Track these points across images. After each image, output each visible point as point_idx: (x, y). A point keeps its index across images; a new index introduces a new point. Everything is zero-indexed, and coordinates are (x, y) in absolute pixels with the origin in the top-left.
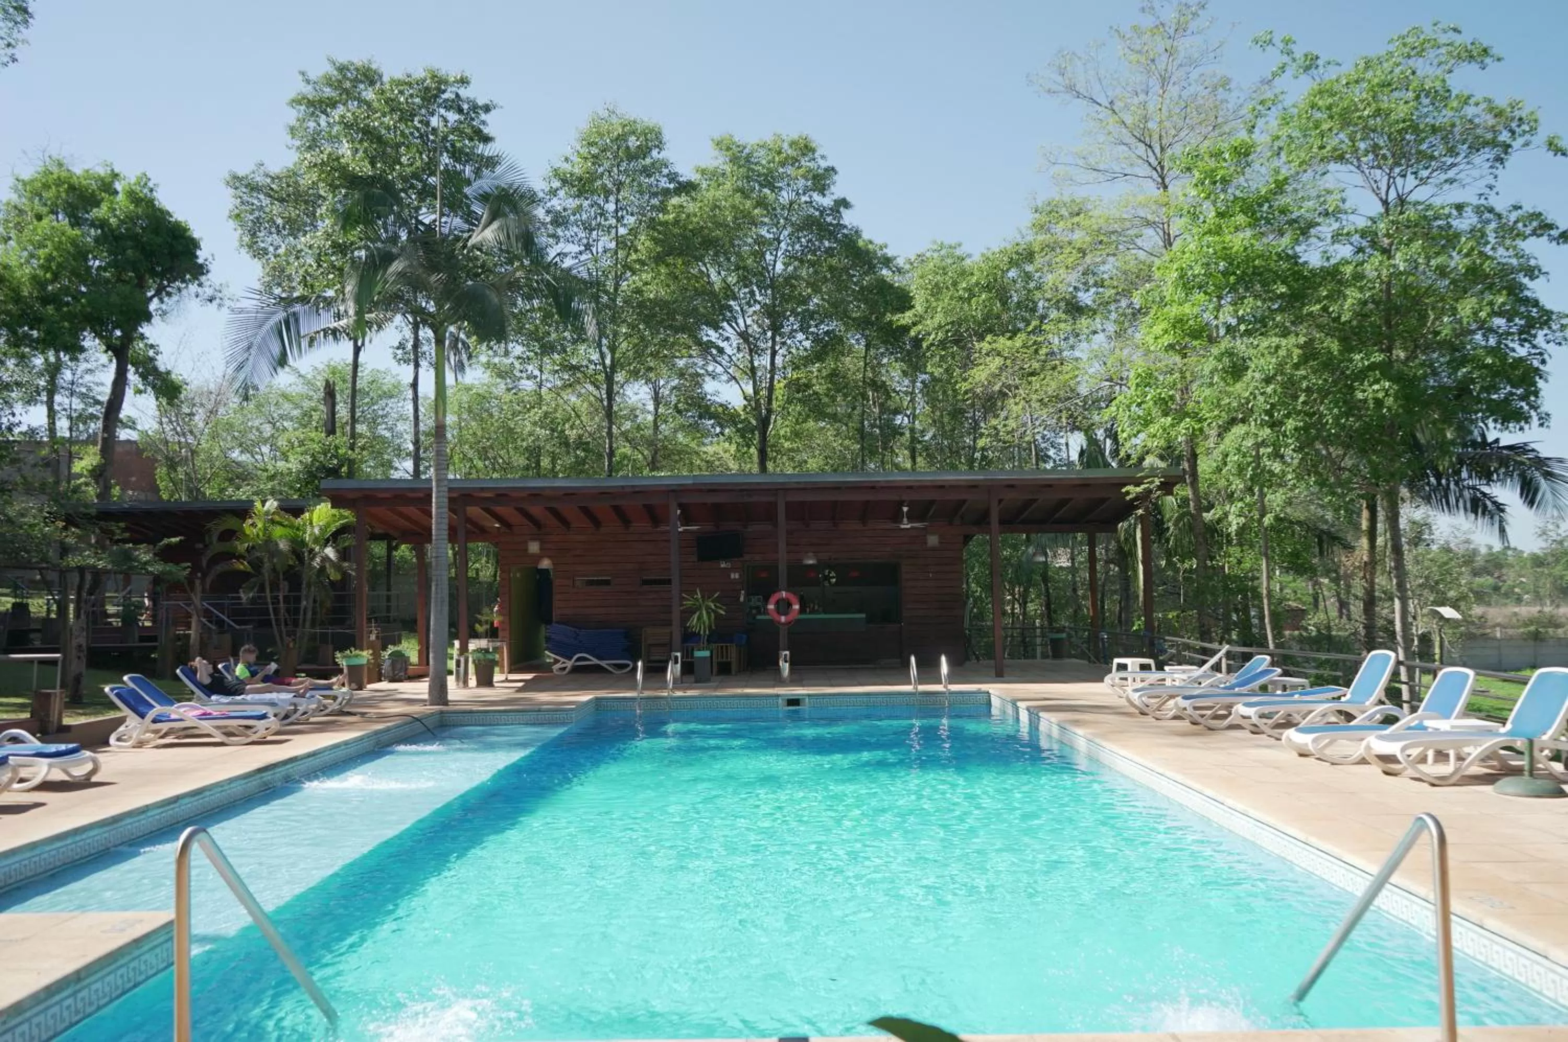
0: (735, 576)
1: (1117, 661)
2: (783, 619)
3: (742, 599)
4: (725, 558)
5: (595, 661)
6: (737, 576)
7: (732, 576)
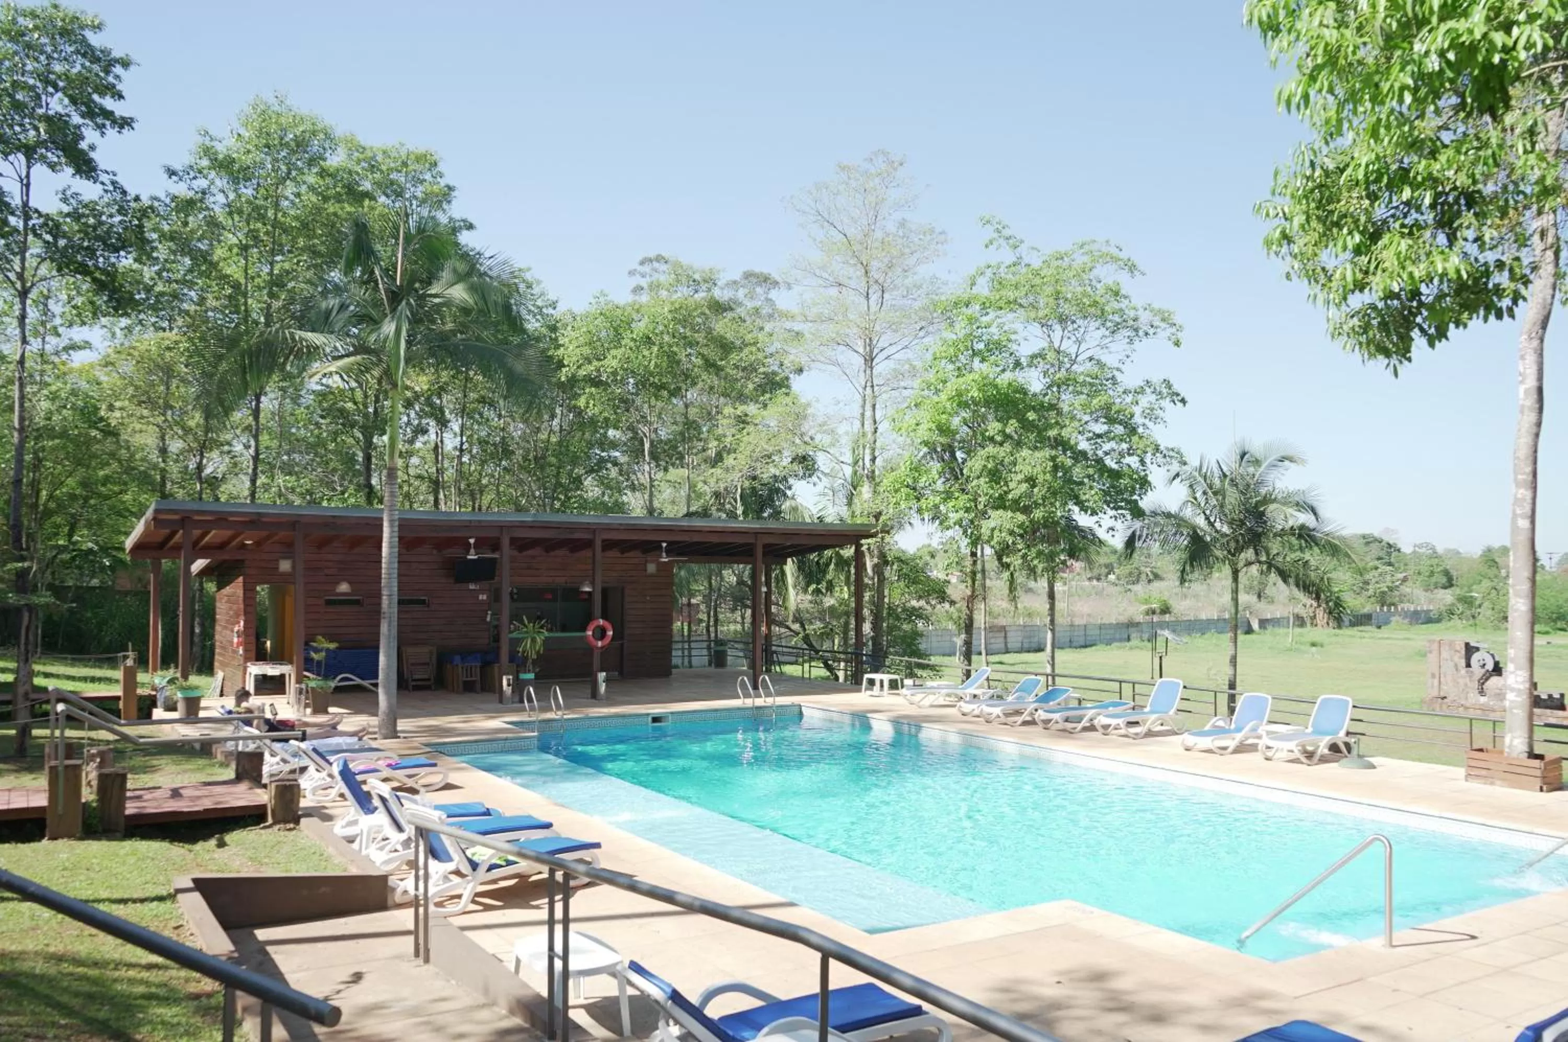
0: (482, 597)
1: (866, 676)
2: (600, 644)
3: (488, 619)
4: (475, 580)
5: (358, 681)
6: (485, 597)
7: (481, 597)
